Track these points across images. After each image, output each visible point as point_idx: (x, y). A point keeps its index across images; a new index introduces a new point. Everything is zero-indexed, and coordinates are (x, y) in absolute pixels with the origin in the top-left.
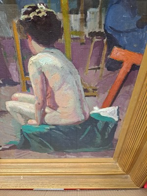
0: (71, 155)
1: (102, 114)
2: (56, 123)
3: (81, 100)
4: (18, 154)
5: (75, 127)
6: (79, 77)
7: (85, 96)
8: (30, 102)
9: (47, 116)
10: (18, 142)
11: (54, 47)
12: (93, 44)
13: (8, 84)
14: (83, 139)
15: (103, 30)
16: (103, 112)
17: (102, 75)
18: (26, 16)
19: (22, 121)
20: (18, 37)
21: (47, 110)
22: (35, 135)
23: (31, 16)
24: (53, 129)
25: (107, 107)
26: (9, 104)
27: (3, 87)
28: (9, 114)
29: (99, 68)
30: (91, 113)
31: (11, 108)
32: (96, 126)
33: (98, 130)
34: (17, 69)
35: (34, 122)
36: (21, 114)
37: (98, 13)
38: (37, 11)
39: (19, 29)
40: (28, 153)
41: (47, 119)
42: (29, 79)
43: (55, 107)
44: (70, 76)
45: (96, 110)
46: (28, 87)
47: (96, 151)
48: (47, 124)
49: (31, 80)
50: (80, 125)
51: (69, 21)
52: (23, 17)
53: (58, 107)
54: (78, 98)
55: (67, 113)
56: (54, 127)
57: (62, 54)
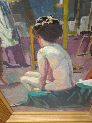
0: (60, 110)
1: (84, 84)
2: (52, 90)
3: (70, 75)
4: (25, 109)
5: (64, 92)
6: (71, 60)
7: (74, 73)
8: (36, 77)
9: (46, 85)
10: (26, 101)
11: (55, 42)
12: (83, 39)
13: (23, 66)
14: (69, 100)
15: (90, 30)
16: (85, 82)
17: (87, 58)
18: (39, 24)
19: (29, 88)
20: (32, 37)
21: (47, 82)
22: (37, 97)
23: (43, 23)
24: (50, 93)
25: (88, 79)
26: (23, 78)
27: (19, 68)
28: (21, 85)
29: (85, 54)
30: (77, 83)
31: (24, 81)
32: (79, 92)
33: (80, 94)
34: (30, 57)
35: (38, 89)
36: (30, 84)
37: (88, 19)
38: (47, 20)
39: (33, 32)
40: (32, 108)
41: (46, 87)
42: (37, 62)
43: (52, 80)
44: (65, 60)
45: (81, 81)
46: (36, 68)
47: (78, 107)
48: (46, 91)
49: (39, 63)
50: (68, 91)
51: (68, 25)
52: (37, 25)
53: (54, 79)
54: (69, 74)
55: (60, 83)
56: (50, 92)
57: (60, 46)
